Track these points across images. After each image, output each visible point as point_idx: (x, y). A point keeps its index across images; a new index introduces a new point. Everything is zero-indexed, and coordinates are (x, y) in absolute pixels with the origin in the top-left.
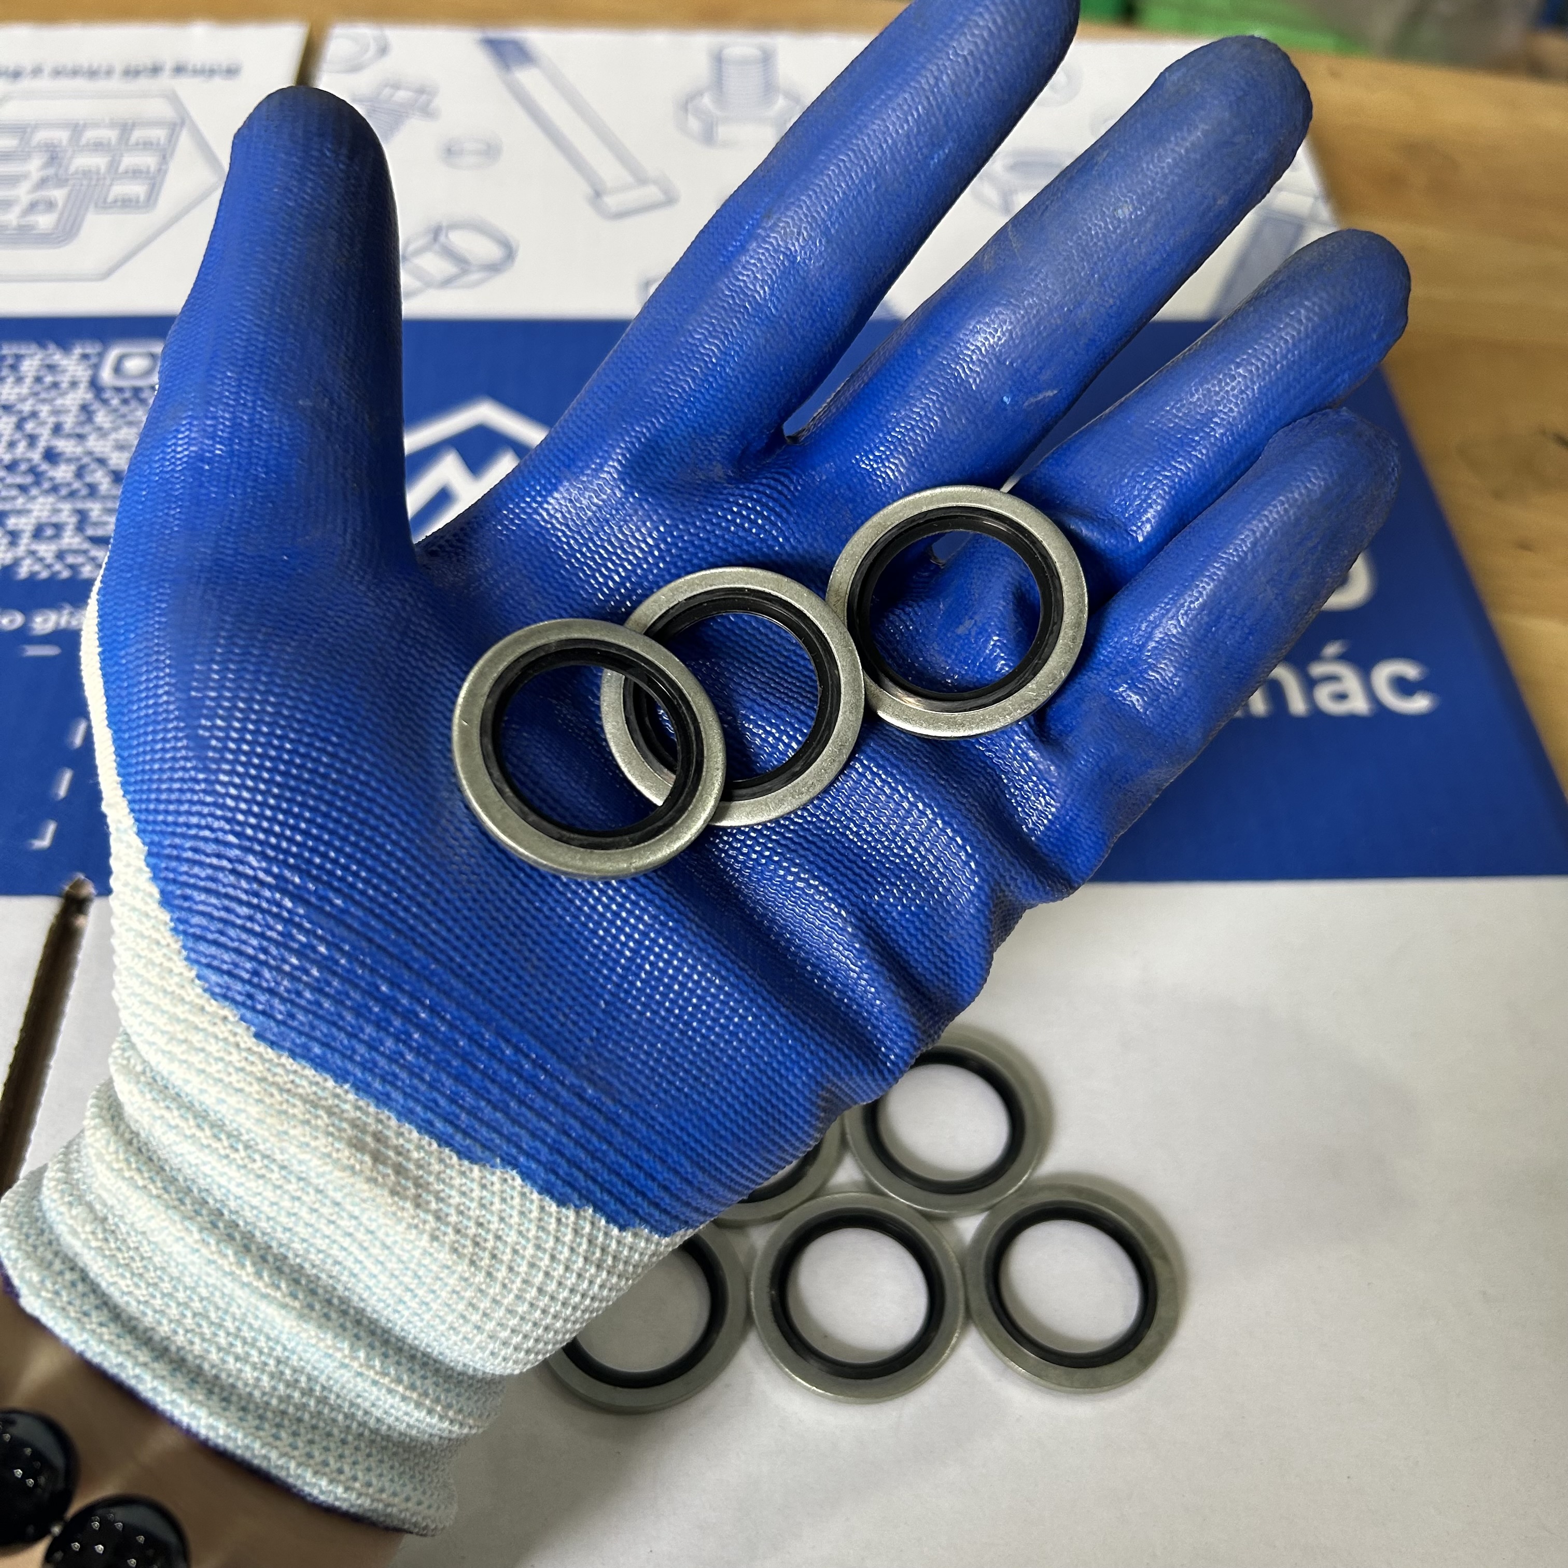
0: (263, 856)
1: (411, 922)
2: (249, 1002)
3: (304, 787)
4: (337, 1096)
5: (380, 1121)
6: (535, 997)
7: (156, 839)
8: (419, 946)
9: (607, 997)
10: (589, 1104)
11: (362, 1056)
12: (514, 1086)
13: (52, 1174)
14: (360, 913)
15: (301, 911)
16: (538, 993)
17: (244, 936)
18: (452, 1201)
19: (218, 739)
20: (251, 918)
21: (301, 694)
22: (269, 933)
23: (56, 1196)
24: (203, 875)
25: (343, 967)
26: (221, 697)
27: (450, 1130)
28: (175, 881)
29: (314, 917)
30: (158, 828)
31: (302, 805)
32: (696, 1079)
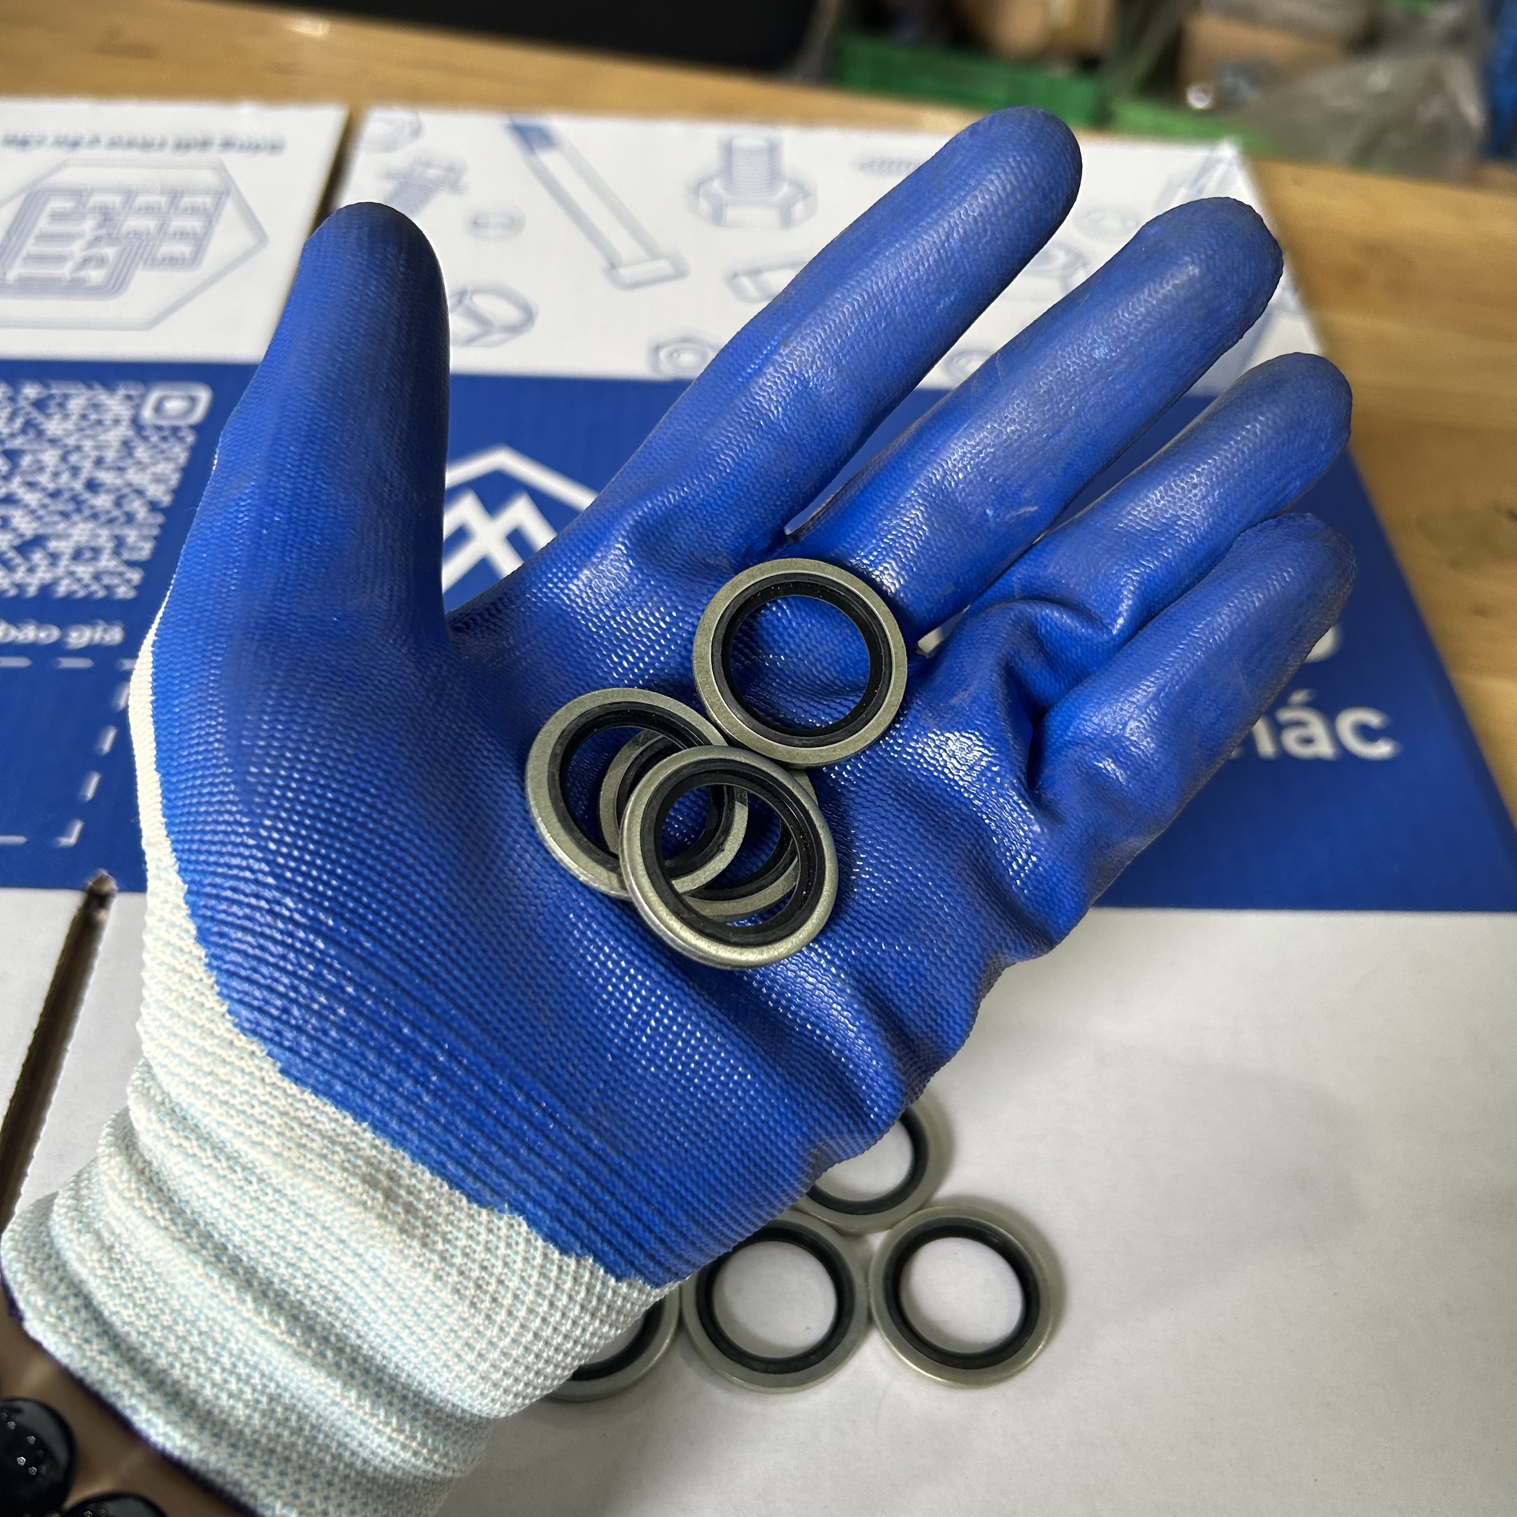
0: (302, 899)
1: (435, 968)
2: (277, 1039)
3: (342, 835)
4: (355, 1134)
5: (395, 1161)
6: (547, 1047)
7: (197, 878)
8: (441, 992)
9: (614, 1051)
10: (595, 1154)
11: (381, 1096)
12: (524, 1133)
13: (62, 1203)
14: (388, 957)
15: (332, 952)
16: (549, 1043)
17: (277, 974)
18: (458, 1243)
19: (264, 785)
20: (284, 957)
21: (344, 747)
22: (300, 972)
23: (66, 1223)
24: (240, 913)
25: (368, 1007)
26: (269, 746)
27: (461, 1173)
28: (212, 919)
29: (344, 958)
30: (200, 868)
31: (340, 851)
32: (696, 1134)
